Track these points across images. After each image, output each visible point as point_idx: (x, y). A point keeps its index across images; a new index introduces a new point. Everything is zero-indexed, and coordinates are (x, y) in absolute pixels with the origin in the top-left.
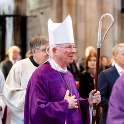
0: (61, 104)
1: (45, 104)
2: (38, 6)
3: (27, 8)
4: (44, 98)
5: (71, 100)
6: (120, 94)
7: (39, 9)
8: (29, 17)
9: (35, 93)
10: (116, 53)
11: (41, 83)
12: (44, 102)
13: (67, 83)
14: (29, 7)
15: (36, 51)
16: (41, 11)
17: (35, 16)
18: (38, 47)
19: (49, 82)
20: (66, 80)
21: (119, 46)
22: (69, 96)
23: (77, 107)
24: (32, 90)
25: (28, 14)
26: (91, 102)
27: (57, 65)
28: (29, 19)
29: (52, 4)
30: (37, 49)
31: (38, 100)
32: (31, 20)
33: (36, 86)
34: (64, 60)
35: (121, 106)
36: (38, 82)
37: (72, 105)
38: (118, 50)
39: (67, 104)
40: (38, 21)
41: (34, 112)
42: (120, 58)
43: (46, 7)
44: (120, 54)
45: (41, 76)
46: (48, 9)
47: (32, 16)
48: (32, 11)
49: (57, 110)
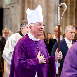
0: (34, 61)
1: (24, 60)
2: (10, 3)
3: (4, 3)
4: (24, 56)
5: (41, 58)
6: (72, 57)
7: (11, 4)
8: (5, 9)
9: (18, 54)
10: (66, 31)
11: (22, 47)
12: (23, 59)
13: (39, 47)
14: (5, 3)
15: (23, 28)
16: (12, 5)
17: (8, 9)
18: (24, 25)
19: (27, 47)
20: (38, 46)
21: (68, 27)
22: (40, 55)
23: (45, 62)
24: (16, 52)
25: (4, 7)
26: (56, 59)
27: (32, 36)
28: (4, 10)
29: (18, 2)
30: (24, 27)
31: (20, 58)
32: (6, 11)
33: (19, 49)
34: (36, 33)
35: (71, 64)
36: (20, 47)
37: (42, 61)
38: (67, 30)
39: (38, 60)
40: (10, 11)
41: (17, 65)
42: (68, 34)
43: (15, 3)
44: (68, 32)
45: (22, 43)
46: (16, 5)
47: (6, 8)
48: (6, 5)
49: (31, 64)
